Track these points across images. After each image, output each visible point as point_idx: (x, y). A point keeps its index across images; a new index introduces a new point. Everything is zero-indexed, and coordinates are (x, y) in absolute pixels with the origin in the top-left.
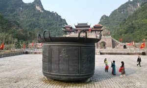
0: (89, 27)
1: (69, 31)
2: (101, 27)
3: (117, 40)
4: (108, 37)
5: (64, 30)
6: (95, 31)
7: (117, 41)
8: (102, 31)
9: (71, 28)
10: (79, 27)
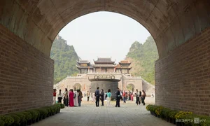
0: (113, 63)
1: (85, 69)
2: (129, 64)
3: (150, 82)
4: (138, 78)
5: (79, 67)
6: (121, 69)
7: (148, 83)
8: (130, 69)
9: (89, 64)
10: (100, 63)
